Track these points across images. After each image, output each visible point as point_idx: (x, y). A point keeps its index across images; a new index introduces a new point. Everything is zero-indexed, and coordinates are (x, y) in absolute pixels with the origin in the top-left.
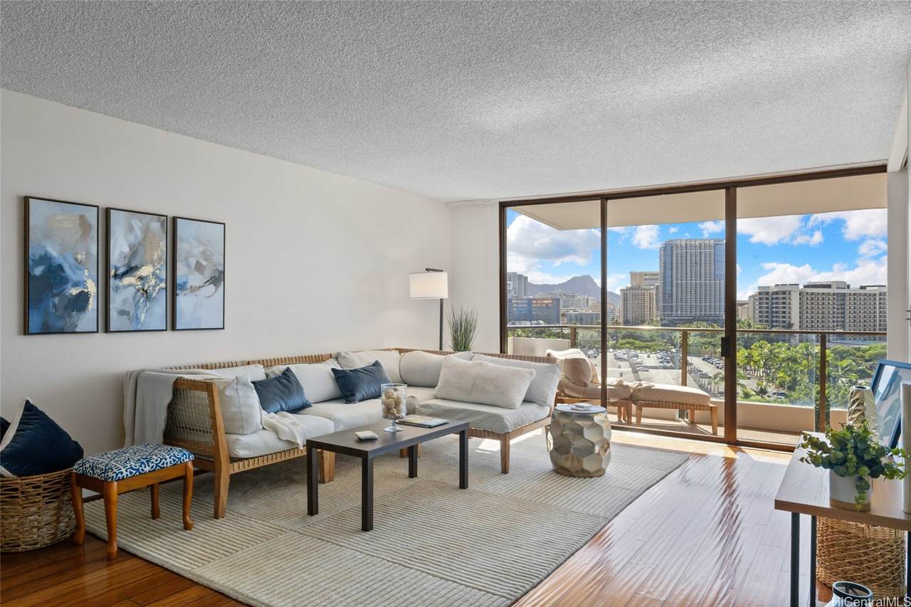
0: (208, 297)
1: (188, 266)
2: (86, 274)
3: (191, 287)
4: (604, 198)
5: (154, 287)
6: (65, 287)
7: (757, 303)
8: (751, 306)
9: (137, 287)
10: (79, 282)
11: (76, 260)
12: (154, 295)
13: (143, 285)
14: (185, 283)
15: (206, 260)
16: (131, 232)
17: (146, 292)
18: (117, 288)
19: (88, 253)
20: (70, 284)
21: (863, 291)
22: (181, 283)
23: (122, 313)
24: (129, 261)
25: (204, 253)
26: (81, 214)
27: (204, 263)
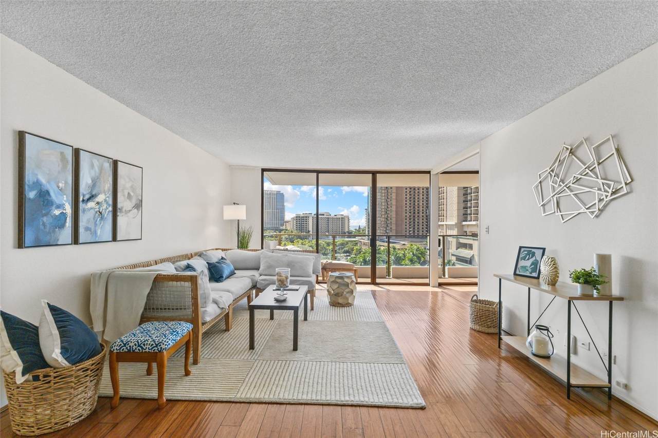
0: (134, 218)
1: (124, 196)
2: (65, 199)
3: (125, 211)
4: (318, 172)
5: (106, 210)
6: (51, 209)
7: (295, 221)
8: (292, 222)
9: (96, 210)
10: (60, 205)
11: (58, 187)
12: (106, 216)
13: (99, 208)
14: (122, 208)
15: (133, 192)
16: (92, 169)
17: (101, 213)
18: (84, 211)
19: (66, 183)
20: (54, 206)
21: (335, 217)
22: (120, 208)
23: (87, 229)
24: (92, 190)
25: (132, 187)
26: (62, 151)
27: (132, 194)
